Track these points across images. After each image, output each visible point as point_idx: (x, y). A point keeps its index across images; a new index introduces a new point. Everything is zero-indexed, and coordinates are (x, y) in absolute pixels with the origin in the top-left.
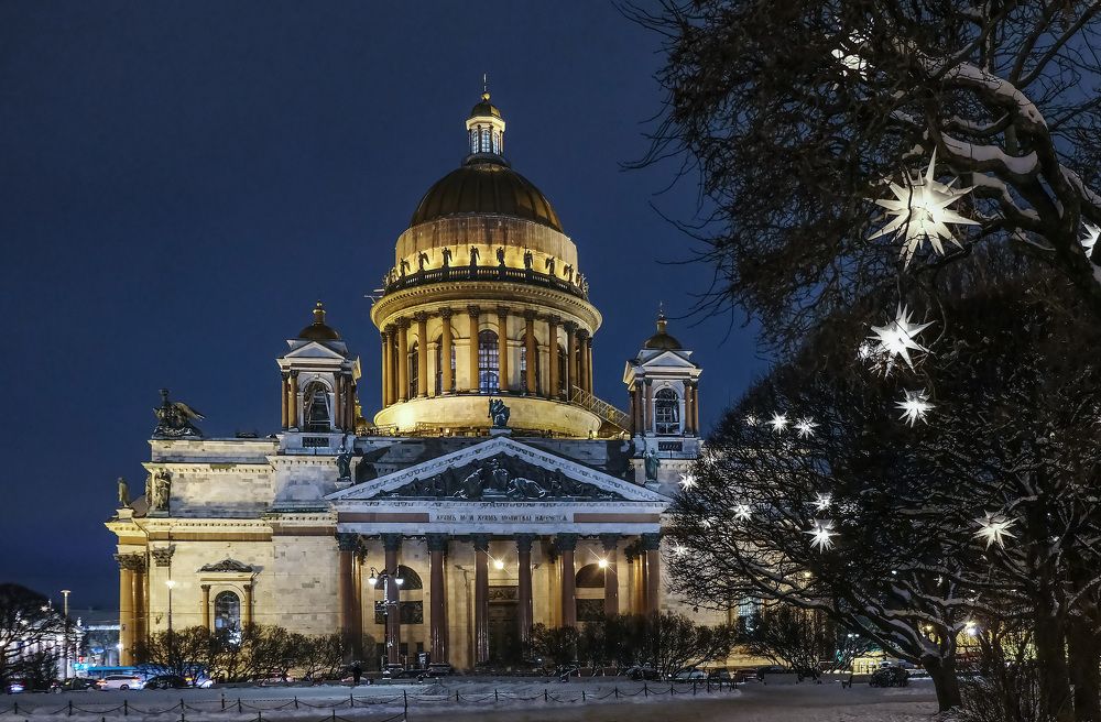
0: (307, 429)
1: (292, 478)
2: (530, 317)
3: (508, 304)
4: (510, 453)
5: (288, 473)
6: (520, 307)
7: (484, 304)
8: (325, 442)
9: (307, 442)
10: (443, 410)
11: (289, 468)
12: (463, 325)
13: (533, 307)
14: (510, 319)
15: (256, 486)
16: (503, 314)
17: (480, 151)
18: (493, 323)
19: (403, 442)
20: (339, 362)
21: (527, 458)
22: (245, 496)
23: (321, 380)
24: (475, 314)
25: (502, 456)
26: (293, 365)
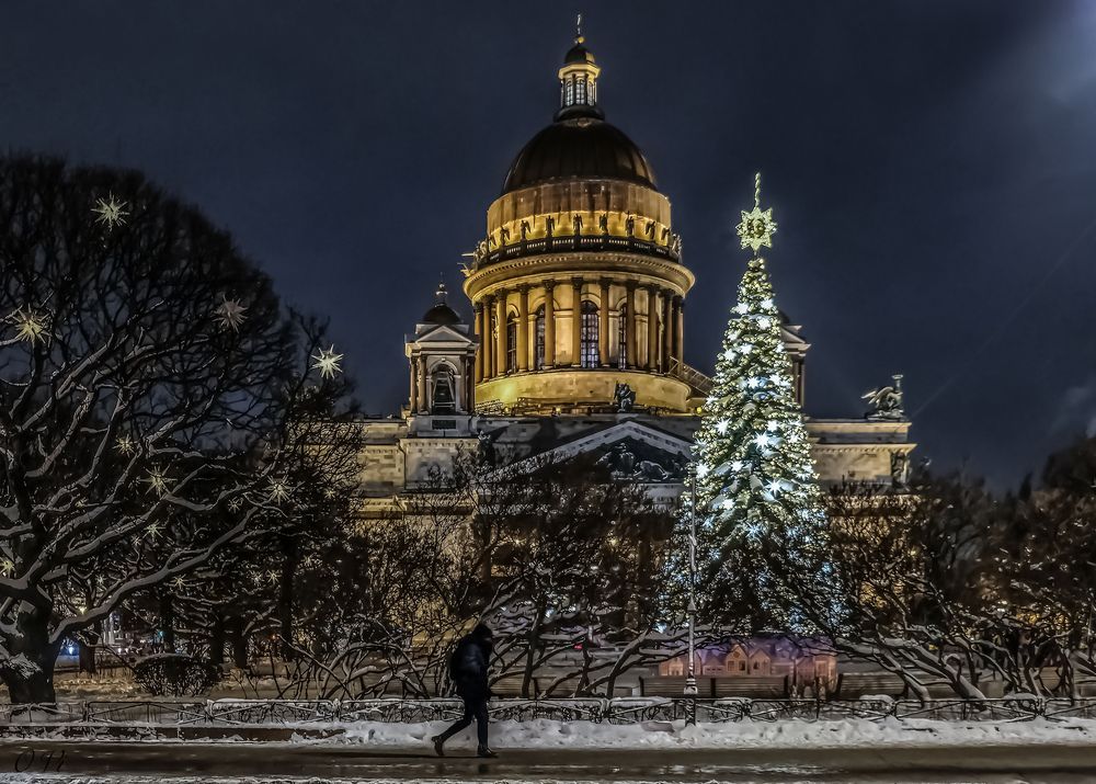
0: (436, 411)
1: (424, 460)
2: (631, 286)
3: (611, 275)
4: (637, 436)
5: (419, 455)
6: (622, 277)
7: (588, 275)
8: (453, 425)
9: (437, 424)
10: (546, 385)
11: (420, 451)
12: (565, 297)
13: (635, 277)
14: (612, 289)
15: (384, 466)
16: (605, 284)
17: (575, 103)
18: (594, 295)
19: (520, 422)
20: (466, 345)
21: (650, 441)
22: (372, 475)
23: (447, 363)
24: (578, 285)
25: (628, 440)
26: (423, 349)
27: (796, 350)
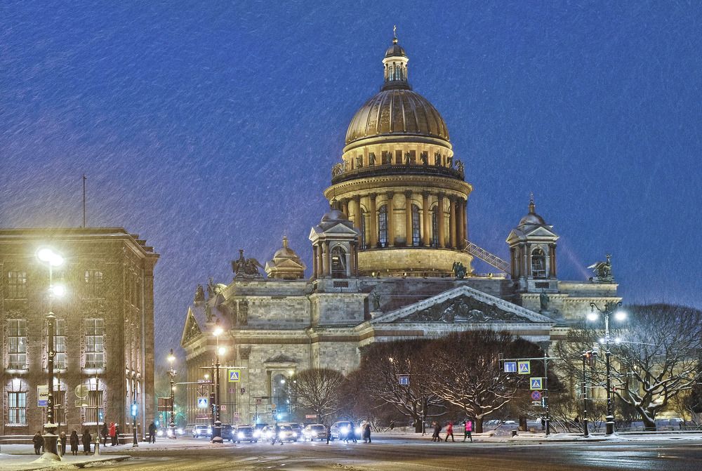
0: (334, 276)
1: (329, 307)
2: (440, 196)
3: (429, 189)
4: (468, 294)
5: (326, 303)
6: (436, 190)
7: (414, 189)
8: (346, 285)
9: (336, 284)
11: (327, 301)
13: (443, 191)
14: (430, 198)
15: (297, 309)
16: (425, 195)
18: (418, 201)
19: (384, 282)
20: (353, 235)
21: (477, 298)
22: (290, 315)
23: (341, 246)
24: (408, 195)
26: (327, 237)
27: (552, 240)
